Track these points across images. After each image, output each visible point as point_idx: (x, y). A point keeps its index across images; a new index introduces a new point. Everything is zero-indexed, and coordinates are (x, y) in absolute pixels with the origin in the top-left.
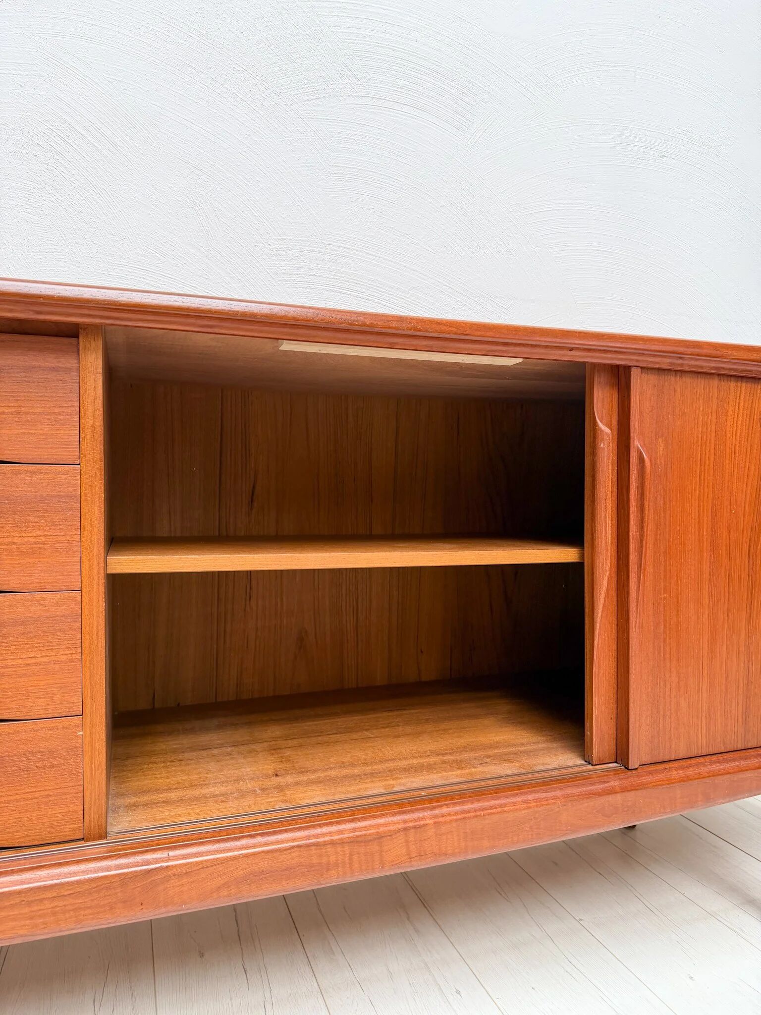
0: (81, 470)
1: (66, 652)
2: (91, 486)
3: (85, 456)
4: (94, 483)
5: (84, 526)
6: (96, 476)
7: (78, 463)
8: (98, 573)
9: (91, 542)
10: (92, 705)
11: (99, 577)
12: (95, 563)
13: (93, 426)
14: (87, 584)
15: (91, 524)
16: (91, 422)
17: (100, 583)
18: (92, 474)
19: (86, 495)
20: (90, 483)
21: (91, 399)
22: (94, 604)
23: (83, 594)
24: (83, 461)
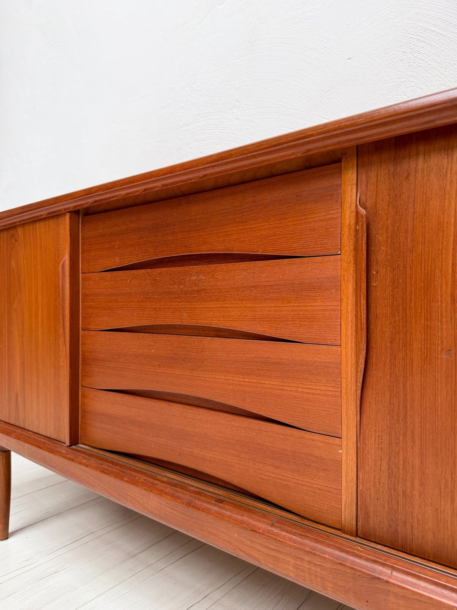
0: (341, 258)
1: (331, 389)
2: (347, 269)
3: (344, 248)
4: (349, 267)
5: (343, 299)
6: (351, 262)
7: (340, 253)
8: (352, 334)
9: (347, 311)
10: (347, 433)
11: (352, 337)
12: (350, 327)
13: (349, 224)
14: (344, 342)
15: (347, 297)
16: (348, 222)
17: (353, 342)
18: (348, 260)
19: (344, 276)
20: (347, 268)
21: (348, 205)
22: (349, 357)
23: (342, 348)
24: (342, 251)
